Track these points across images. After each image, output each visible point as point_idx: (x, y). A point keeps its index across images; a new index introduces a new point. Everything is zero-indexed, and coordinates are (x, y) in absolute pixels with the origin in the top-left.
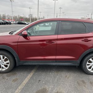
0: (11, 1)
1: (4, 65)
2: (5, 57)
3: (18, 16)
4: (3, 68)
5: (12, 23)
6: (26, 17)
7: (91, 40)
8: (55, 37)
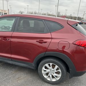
7: (47, 42)
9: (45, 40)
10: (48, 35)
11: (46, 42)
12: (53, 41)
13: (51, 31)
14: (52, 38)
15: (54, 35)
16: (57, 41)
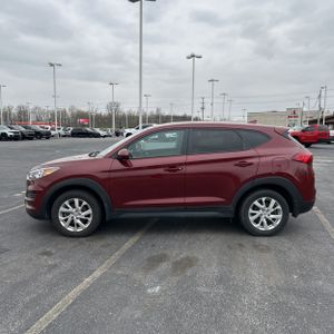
0: (52, 65)
1: (81, 220)
2: (85, 203)
3: (72, 109)
4: (78, 225)
5: (53, 133)
6: (99, 112)
8: (182, 159)
9: (249, 161)
10: (250, 152)
11: (251, 164)
12: (263, 160)
13: (253, 145)
14: (260, 156)
15: (261, 151)
16: (270, 159)
